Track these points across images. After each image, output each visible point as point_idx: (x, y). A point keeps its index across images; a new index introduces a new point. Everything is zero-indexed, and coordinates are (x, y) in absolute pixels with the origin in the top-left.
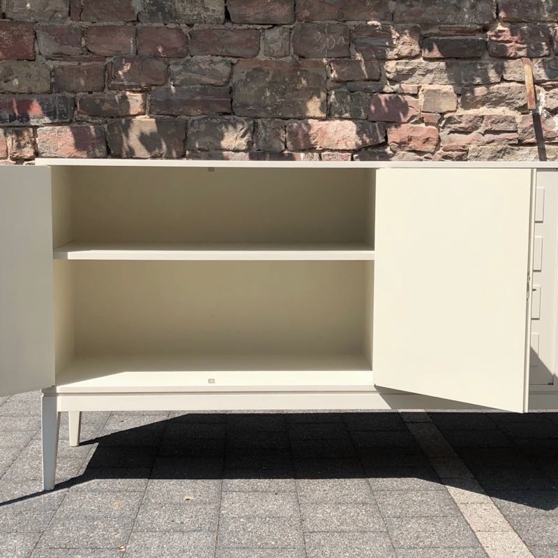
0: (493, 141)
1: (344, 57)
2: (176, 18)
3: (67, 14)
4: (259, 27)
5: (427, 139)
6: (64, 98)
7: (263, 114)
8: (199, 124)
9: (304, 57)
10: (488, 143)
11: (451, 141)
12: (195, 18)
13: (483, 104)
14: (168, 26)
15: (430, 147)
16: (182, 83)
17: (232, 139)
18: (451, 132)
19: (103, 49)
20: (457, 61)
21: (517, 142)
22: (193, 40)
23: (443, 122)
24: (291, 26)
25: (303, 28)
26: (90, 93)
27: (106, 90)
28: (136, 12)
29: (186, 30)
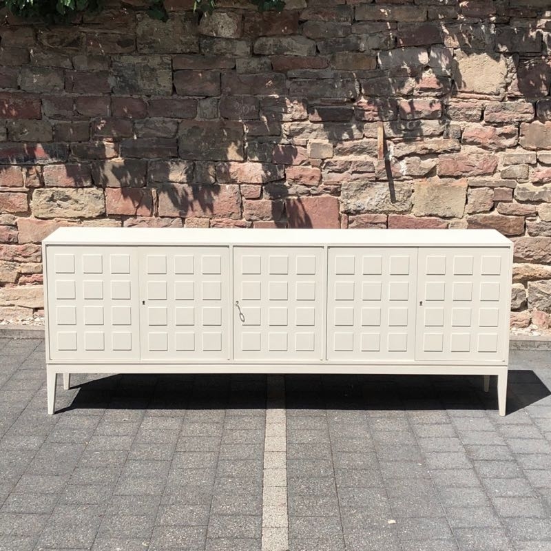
0: (358, 179)
1: (255, 120)
2: (138, 91)
3: (62, 87)
4: (196, 98)
5: (313, 177)
6: (62, 145)
7: (200, 158)
8: (156, 164)
9: (227, 119)
10: (355, 180)
11: (329, 178)
12: (152, 91)
13: (351, 153)
14: (134, 96)
15: (315, 182)
16: (144, 136)
17: (179, 175)
18: (329, 172)
19: (89, 113)
20: (334, 123)
21: (374, 179)
22: (151, 107)
23: (324, 165)
24: (219, 98)
25: (226, 99)
26: (80, 142)
27: (91, 140)
28: (111, 87)
29: (145, 100)
